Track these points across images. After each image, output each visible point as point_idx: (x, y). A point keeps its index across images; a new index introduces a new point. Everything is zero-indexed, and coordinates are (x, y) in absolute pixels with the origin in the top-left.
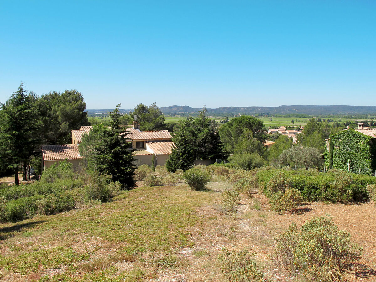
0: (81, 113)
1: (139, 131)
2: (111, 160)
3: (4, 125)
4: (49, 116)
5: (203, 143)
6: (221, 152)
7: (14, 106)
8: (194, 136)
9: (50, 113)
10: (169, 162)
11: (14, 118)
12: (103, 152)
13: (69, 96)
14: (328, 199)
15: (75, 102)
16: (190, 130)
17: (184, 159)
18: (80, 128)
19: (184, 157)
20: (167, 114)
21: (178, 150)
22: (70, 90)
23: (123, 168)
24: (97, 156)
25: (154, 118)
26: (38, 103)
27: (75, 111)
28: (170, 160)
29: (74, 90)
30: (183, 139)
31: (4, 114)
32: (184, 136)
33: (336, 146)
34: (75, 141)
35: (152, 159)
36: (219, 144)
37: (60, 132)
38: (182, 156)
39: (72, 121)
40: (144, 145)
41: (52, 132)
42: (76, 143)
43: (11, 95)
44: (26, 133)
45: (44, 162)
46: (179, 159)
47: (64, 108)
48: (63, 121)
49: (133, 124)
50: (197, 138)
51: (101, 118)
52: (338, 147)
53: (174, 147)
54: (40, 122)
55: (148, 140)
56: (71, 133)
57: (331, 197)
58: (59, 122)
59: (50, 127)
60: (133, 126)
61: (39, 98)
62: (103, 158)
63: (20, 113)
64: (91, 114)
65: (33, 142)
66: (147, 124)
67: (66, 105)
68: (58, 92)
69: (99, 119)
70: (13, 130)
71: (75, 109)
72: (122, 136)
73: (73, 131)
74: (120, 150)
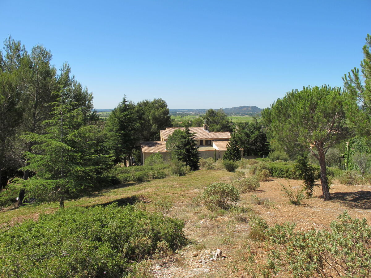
0: (166, 117)
1: (208, 131)
2: (185, 153)
3: (115, 127)
4: (144, 120)
5: (254, 142)
6: (268, 150)
7: (122, 113)
8: (248, 137)
9: (145, 117)
10: (224, 156)
11: (121, 121)
12: (181, 148)
13: (157, 104)
14: (288, 177)
15: (162, 108)
16: (245, 132)
17: (234, 154)
18: (166, 129)
19: (234, 152)
20: (238, 113)
21: (230, 147)
22: (157, 99)
23: (192, 158)
24: (177, 150)
25: (221, 121)
26: (136, 110)
27: (162, 116)
28: (225, 155)
29: (161, 99)
30: (235, 140)
31: (114, 119)
32: (235, 138)
33: (352, 148)
34: (162, 139)
35: (214, 154)
36: (267, 144)
37: (152, 131)
38: (233, 152)
39: (160, 123)
40: (211, 143)
41: (146, 132)
42: (163, 140)
43: (118, 104)
44: (129, 132)
45: (142, 154)
46: (231, 154)
47: (154, 113)
48: (153, 123)
49: (204, 126)
50: (250, 138)
51: (182, 117)
52: (353, 149)
53: (229, 146)
54: (138, 124)
55: (214, 139)
56: (160, 133)
57: (289, 176)
58: (151, 124)
59: (145, 128)
60: (204, 128)
61: (136, 106)
62: (180, 152)
63: (125, 118)
64: (173, 113)
65: (134, 139)
66: (215, 126)
67: (155, 111)
68: (149, 100)
69: (180, 117)
70: (122, 130)
71: (161, 114)
72: (191, 139)
73: (161, 131)
74: (190, 147)
